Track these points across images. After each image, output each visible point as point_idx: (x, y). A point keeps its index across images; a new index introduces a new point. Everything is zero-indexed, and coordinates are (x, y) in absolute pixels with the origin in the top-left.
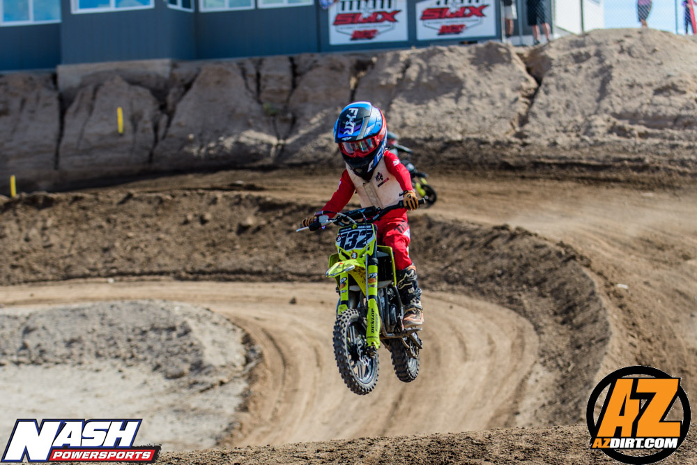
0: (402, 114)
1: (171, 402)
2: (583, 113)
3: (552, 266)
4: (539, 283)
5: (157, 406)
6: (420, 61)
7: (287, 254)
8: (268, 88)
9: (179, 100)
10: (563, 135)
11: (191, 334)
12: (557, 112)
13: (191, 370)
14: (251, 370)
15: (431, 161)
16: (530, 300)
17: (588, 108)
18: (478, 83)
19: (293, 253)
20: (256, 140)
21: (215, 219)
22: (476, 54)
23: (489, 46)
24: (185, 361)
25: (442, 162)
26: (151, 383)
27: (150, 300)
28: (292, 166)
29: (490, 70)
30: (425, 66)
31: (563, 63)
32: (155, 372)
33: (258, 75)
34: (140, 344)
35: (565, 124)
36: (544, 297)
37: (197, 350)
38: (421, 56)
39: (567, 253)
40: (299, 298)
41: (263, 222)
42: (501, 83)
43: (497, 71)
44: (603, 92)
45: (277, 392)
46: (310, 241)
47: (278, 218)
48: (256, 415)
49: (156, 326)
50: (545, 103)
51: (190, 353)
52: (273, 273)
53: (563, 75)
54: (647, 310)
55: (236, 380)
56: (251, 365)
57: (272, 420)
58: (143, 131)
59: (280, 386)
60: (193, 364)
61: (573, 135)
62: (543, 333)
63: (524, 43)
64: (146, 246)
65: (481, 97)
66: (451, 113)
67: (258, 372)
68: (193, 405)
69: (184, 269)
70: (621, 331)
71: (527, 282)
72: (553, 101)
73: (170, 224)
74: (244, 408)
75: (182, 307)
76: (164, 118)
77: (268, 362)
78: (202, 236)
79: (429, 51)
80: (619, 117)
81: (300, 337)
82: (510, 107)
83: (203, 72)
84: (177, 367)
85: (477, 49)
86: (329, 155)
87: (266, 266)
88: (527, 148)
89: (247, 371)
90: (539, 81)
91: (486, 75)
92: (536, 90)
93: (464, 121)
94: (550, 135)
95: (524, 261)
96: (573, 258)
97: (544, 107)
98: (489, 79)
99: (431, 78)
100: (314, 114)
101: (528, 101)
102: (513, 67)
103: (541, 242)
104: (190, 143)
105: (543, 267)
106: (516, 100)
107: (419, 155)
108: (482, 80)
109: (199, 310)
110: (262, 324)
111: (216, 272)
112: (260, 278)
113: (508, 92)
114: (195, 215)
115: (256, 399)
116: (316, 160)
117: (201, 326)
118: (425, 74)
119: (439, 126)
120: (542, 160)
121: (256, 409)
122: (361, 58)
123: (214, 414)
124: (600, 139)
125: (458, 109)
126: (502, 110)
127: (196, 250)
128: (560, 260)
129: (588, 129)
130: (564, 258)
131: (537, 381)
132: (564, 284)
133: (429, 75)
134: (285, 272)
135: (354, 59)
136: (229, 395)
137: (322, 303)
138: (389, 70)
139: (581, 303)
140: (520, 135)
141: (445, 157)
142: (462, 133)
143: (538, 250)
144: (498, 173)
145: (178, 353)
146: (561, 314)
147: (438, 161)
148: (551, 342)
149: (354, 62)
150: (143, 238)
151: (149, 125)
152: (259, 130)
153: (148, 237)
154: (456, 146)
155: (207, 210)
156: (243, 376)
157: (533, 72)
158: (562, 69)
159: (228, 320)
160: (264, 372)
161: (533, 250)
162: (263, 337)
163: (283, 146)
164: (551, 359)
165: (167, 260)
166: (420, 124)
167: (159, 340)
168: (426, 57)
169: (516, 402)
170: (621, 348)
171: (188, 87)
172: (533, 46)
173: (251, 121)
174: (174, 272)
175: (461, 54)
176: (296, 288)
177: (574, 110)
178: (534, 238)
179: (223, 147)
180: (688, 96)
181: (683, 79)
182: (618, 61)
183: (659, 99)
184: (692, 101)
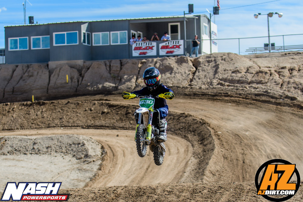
1: (77, 167)
2: (210, 78)
3: (198, 126)
4: (194, 131)
5: (73, 168)
8: (113, 69)
9: (86, 73)
10: (203, 85)
11: (85, 146)
12: (202, 78)
13: (84, 157)
14: (103, 157)
16: (191, 136)
19: (118, 121)
20: (109, 85)
21: (95, 110)
22: (177, 60)
23: (181, 57)
24: (83, 154)
26: (72, 161)
27: (73, 135)
29: (181, 65)
30: (161, 63)
31: (204, 63)
32: (74, 157)
33: (110, 65)
34: (69, 148)
35: (204, 82)
36: (195, 135)
37: (87, 151)
39: (203, 122)
40: (119, 135)
41: (110, 111)
42: (185, 69)
43: (184, 65)
44: (216, 72)
45: (111, 164)
46: (124, 117)
47: (114, 110)
48: (103, 171)
49: (74, 143)
51: (84, 152)
52: (112, 127)
53: (204, 67)
54: (227, 140)
55: (98, 160)
56: (103, 155)
57: (108, 173)
58: (74, 82)
59: (112, 162)
60: (85, 155)
61: (207, 85)
62: (194, 147)
64: (73, 118)
65: (178, 73)
66: (169, 78)
67: (105, 158)
68: (84, 168)
69: (85, 125)
70: (218, 147)
71: (190, 131)
72: (201, 75)
73: (81, 111)
74: (100, 169)
75: (83, 137)
76: (81, 78)
77: (108, 154)
78: (91, 115)
79: (163, 59)
80: (221, 80)
81: (119, 147)
82: (187, 76)
83: (93, 64)
84: (80, 156)
85: (178, 58)
87: (110, 124)
88: (192, 89)
89: (101, 157)
90: (196, 69)
92: (196, 71)
93: (173, 80)
94: (199, 85)
95: (189, 124)
96: (205, 123)
97: (198, 76)
98: (181, 68)
99: (163, 67)
101: (193, 74)
102: (189, 64)
103: (195, 118)
104: (88, 86)
105: (195, 126)
106: (189, 74)
108: (179, 68)
109: (88, 138)
110: (107, 143)
111: (94, 126)
113: (187, 72)
114: (89, 108)
115: (104, 166)
117: (88, 143)
118: (161, 66)
119: (165, 82)
120: (197, 93)
121: (104, 169)
123: (90, 171)
124: (215, 87)
125: (171, 77)
126: (185, 77)
127: (88, 119)
128: (201, 124)
129: (211, 83)
131: (191, 162)
132: (201, 132)
134: (116, 126)
136: (96, 165)
137: (127, 136)
138: (150, 64)
139: (206, 138)
140: (190, 85)
142: (172, 84)
143: (194, 121)
145: (81, 151)
146: (200, 141)
148: (197, 150)
150: (72, 115)
151: (76, 80)
152: (110, 82)
153: (74, 115)
155: (92, 107)
156: (100, 159)
157: (195, 66)
158: (203, 65)
159: (97, 141)
160: (107, 158)
161: (192, 121)
162: (107, 147)
163: (117, 87)
164: (196, 155)
165: (80, 122)
167: (75, 147)
168: (162, 61)
169: (185, 169)
170: (218, 152)
171: (88, 69)
173: (107, 79)
174: (82, 126)
175: (173, 60)
176: (119, 132)
177: (207, 78)
178: (193, 117)
179: (98, 87)
180: (242, 74)
181: (241, 68)
182: (221, 63)
183: (233, 74)
184: (244, 75)
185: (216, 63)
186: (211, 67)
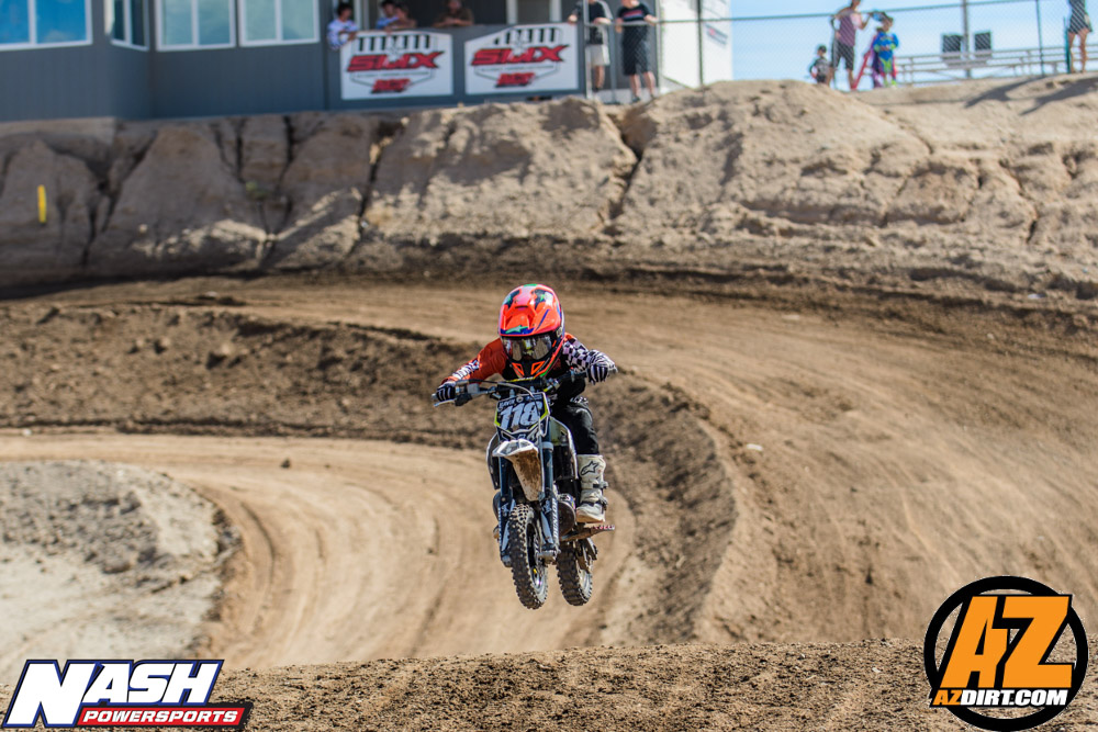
0: (443, 198)
1: (110, 606)
2: (700, 200)
3: (656, 418)
4: (637, 441)
5: (90, 612)
6: (470, 124)
7: (278, 397)
8: (253, 161)
9: (126, 175)
10: (672, 231)
11: (140, 510)
12: (664, 199)
13: (140, 560)
14: (225, 562)
15: (484, 267)
16: (623, 465)
17: (708, 193)
18: (552, 156)
19: (287, 396)
20: (236, 234)
21: (176, 346)
22: (549, 115)
23: (568, 104)
24: (132, 548)
25: (500, 268)
26: (83, 580)
27: (83, 461)
28: (287, 271)
29: (569, 138)
30: (476, 132)
31: (673, 129)
32: (89, 564)
33: (239, 142)
34: (67, 524)
35: (675, 216)
36: (644, 461)
37: (149, 533)
38: (471, 117)
39: (676, 399)
40: (294, 461)
41: (245, 351)
42: (585, 157)
43: (580, 139)
44: (730, 171)
45: (262, 594)
46: (311, 378)
47: (265, 345)
48: (232, 626)
49: (90, 497)
50: (647, 185)
51: (138, 537)
52: (258, 424)
53: (673, 145)
54: (789, 482)
55: (205, 576)
56: (225, 555)
57: (254, 633)
58: (75, 220)
59: (266, 585)
60: (142, 553)
61: (687, 231)
62: (641, 513)
63: (618, 100)
64: (78, 384)
65: (556, 176)
66: (513, 199)
67: (235, 564)
68: (142, 611)
69: (132, 417)
70: (752, 510)
71: (618, 440)
72: (659, 184)
73: (111, 351)
74: (215, 616)
75: (127, 471)
76: (105, 202)
77: (250, 550)
78: (158, 370)
79: (482, 110)
80: (752, 206)
81: (295, 516)
82: (597, 191)
83: (161, 136)
84: (120, 556)
85: (552, 108)
86: (340, 257)
87: (248, 413)
88: (621, 249)
89: (219, 563)
90: (639, 155)
91: (563, 145)
92: (635, 168)
93: (532, 209)
94: (655, 232)
95: (614, 410)
96: (685, 406)
97: (644, 191)
98: (568, 150)
99: (486, 148)
100: (318, 198)
101: (623, 182)
102: (602, 134)
103: (640, 384)
104: (142, 237)
105: (642, 419)
106: (606, 180)
107: (466, 258)
108: (558, 152)
109: (151, 476)
110: (240, 496)
111: (178, 421)
112: (238, 431)
113: (595, 169)
114: (148, 341)
115: (231, 603)
116: (320, 263)
117: (155, 498)
118: (477, 143)
119: (496, 217)
120: (643, 266)
121: (231, 617)
122: (387, 120)
123: (171, 624)
124: (725, 238)
125: (523, 193)
126: (586, 194)
127: (148, 390)
128: (666, 410)
129: (708, 223)
130: (672, 407)
131: (631, 581)
132: (671, 443)
133: (482, 144)
134: (275, 423)
135: (376, 120)
136: (194, 597)
137: (328, 466)
138: (426, 136)
139: (695, 471)
140: (611, 231)
141: (504, 261)
142: (529, 227)
143: (635, 395)
144: (579, 284)
145: (122, 537)
146: (667, 486)
147: (494, 266)
148: (653, 526)
149: (376, 124)
150: (73, 372)
151: (84, 212)
152: (240, 220)
153: (81, 370)
154: (521, 246)
155: (165, 333)
156: (214, 570)
157: (631, 140)
158: (671, 137)
159: (193, 490)
160: (243, 565)
161: (628, 394)
162: (242, 514)
163: (275, 243)
164: (652, 549)
165: (107, 404)
166: (469, 214)
167: (95, 518)
168: (479, 119)
169: (602, 611)
170: (751, 535)
171: (139, 157)
172: (631, 104)
173: (228, 207)
174: (117, 421)
175: (528, 115)
176: (290, 446)
177: (688, 196)
178: (629, 377)
179: (188, 244)
180: (849, 178)
181: (844, 153)
182: (751, 128)
183: (810, 181)
184: (857, 185)
185: (727, 127)
186: (707, 148)
